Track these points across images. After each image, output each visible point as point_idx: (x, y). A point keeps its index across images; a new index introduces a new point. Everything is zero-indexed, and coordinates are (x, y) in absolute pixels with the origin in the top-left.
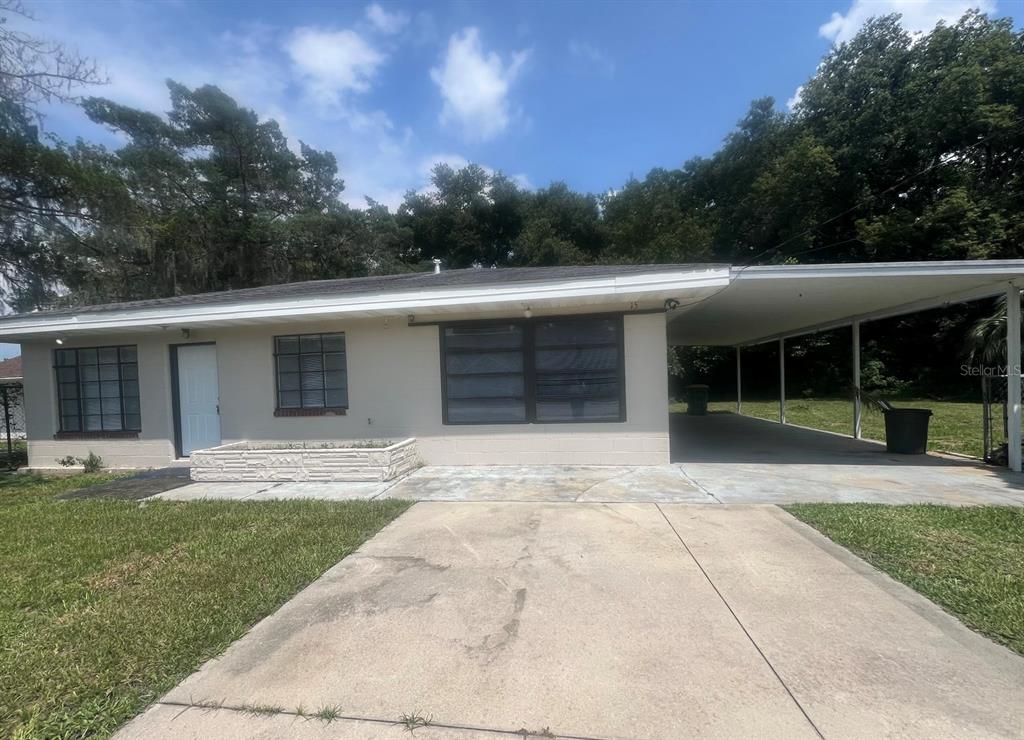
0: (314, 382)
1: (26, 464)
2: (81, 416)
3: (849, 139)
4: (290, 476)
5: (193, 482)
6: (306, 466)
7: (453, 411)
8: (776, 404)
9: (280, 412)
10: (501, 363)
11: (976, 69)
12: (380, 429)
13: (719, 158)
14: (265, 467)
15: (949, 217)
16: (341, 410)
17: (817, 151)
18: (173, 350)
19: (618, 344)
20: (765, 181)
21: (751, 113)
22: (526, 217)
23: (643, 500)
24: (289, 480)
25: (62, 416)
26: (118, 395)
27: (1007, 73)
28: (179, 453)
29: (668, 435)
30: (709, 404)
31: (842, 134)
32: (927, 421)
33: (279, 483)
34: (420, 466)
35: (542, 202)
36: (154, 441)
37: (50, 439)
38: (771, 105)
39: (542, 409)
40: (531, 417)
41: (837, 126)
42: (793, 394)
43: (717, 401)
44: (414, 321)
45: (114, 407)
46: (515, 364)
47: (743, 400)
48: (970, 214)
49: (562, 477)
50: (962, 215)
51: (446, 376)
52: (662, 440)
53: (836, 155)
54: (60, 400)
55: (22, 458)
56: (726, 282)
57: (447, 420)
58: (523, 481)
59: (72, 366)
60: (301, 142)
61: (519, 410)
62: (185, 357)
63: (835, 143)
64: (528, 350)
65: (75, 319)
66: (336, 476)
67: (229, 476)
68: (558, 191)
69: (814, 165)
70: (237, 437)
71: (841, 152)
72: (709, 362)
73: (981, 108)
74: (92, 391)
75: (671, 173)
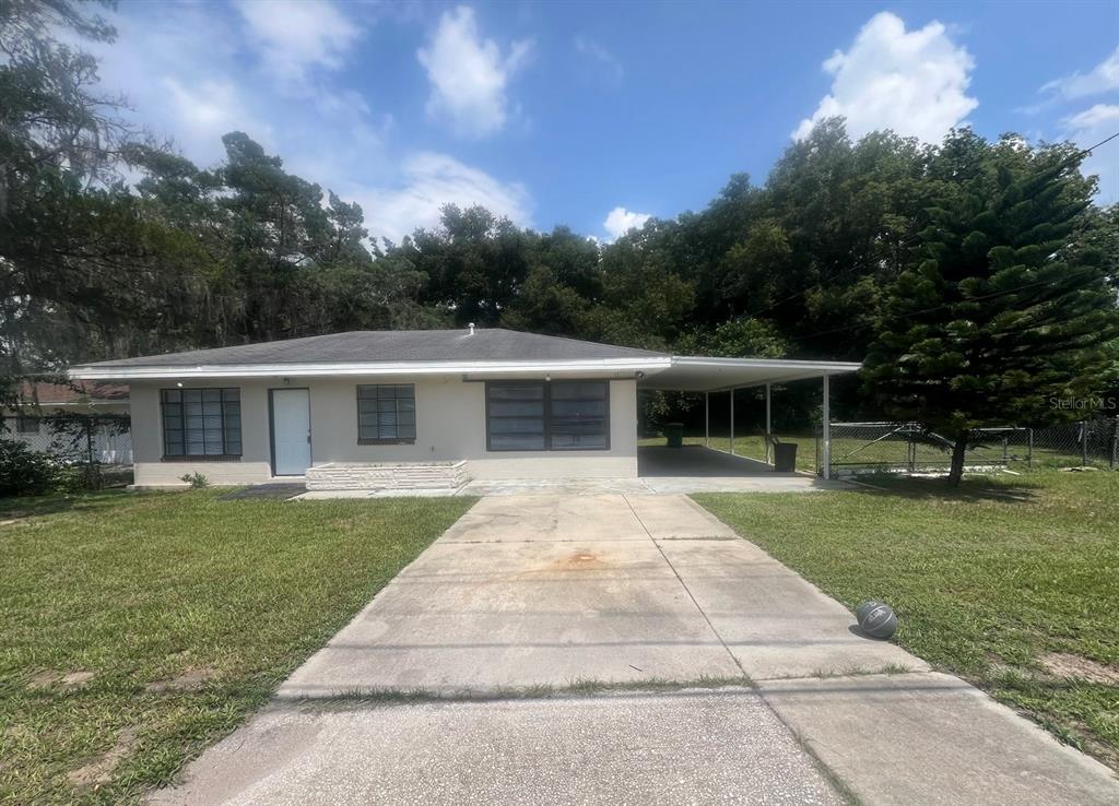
0: (387, 420)
1: (132, 482)
2: (184, 443)
3: (800, 224)
4: (384, 485)
5: (308, 491)
6: (395, 478)
7: (493, 442)
8: (728, 440)
9: (361, 441)
10: (528, 410)
11: (884, 186)
12: (442, 454)
13: (705, 217)
14: (363, 479)
15: (862, 297)
16: (411, 440)
17: (776, 231)
18: (271, 392)
19: (606, 400)
20: (737, 252)
21: (731, 184)
22: (531, 262)
23: (615, 493)
24: (384, 488)
25: (167, 443)
26: (220, 427)
27: (903, 191)
28: (274, 473)
29: (636, 458)
30: (684, 439)
31: (795, 217)
32: (795, 451)
33: (377, 490)
34: (470, 480)
35: (546, 244)
36: (255, 464)
37: (157, 462)
38: (746, 180)
39: (556, 440)
40: (548, 447)
41: (792, 211)
42: (738, 434)
43: (689, 436)
44: (467, 379)
45: (215, 437)
46: (538, 410)
47: (710, 436)
48: (875, 296)
49: (568, 484)
50: (869, 295)
51: (489, 418)
52: (632, 462)
53: (790, 235)
54: (164, 429)
55: (130, 477)
56: (669, 366)
57: (490, 448)
58: (545, 487)
59: (177, 403)
60: (330, 191)
61: (540, 441)
62: (278, 397)
63: (788, 225)
64: (547, 401)
65: (199, 369)
66: (418, 485)
67: (337, 486)
68: (561, 236)
69: (773, 243)
70: (326, 461)
71: (794, 232)
72: (690, 402)
73: (886, 216)
74: (194, 423)
75: (666, 223)
